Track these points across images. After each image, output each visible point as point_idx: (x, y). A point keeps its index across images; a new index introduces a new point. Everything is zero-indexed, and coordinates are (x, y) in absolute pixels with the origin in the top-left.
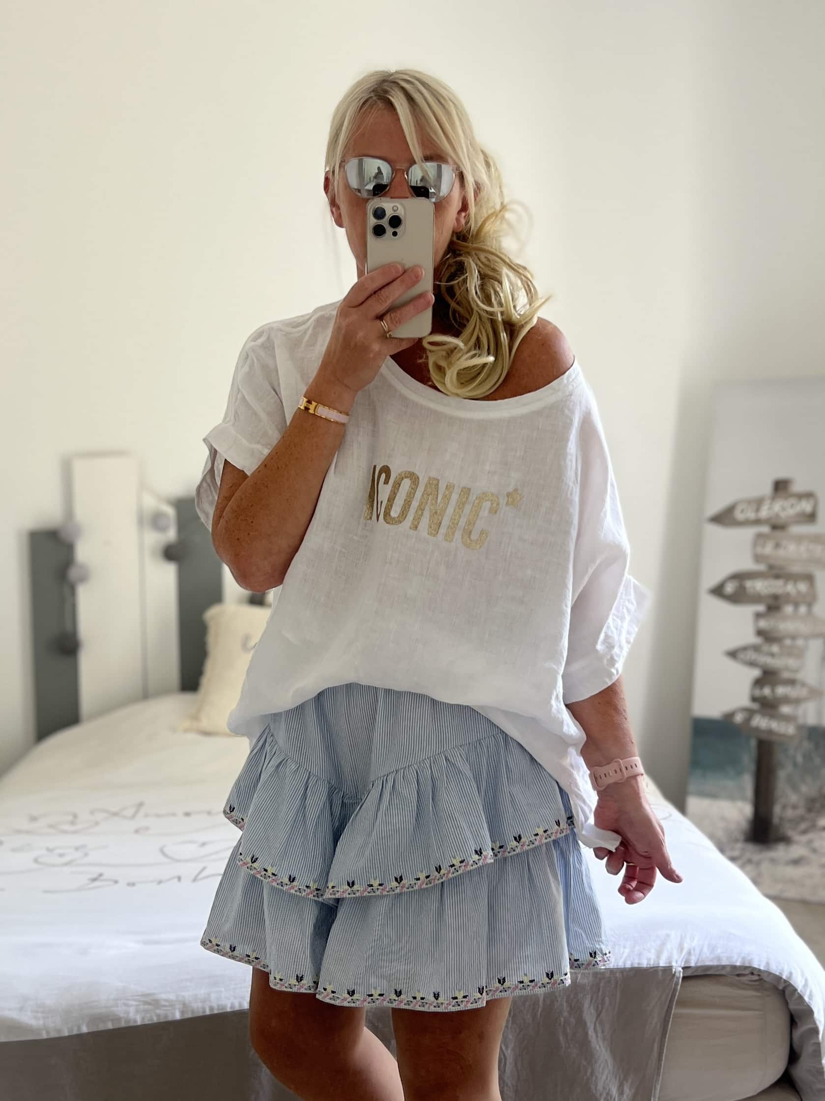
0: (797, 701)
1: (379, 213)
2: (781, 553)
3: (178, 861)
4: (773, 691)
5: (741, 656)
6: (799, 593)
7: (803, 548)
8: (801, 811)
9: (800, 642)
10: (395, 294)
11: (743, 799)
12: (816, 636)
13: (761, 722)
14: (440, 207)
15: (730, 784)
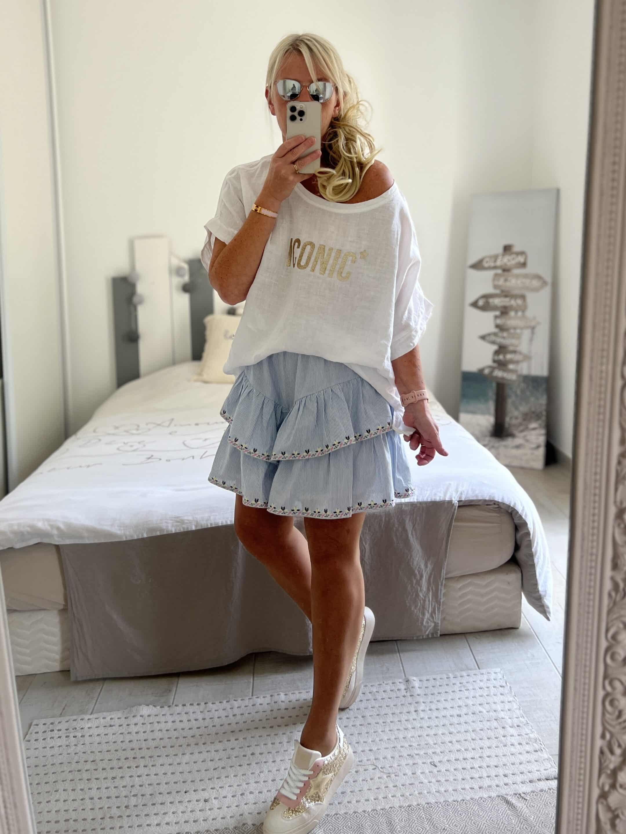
0: (517, 362)
1: (293, 109)
2: (508, 284)
3: (193, 448)
4: (504, 357)
5: (488, 338)
6: (518, 305)
7: (519, 282)
8: (519, 420)
9: (518, 331)
10: (301, 151)
11: (489, 414)
12: (527, 327)
13: (498, 373)
14: (325, 105)
15: (481, 406)
